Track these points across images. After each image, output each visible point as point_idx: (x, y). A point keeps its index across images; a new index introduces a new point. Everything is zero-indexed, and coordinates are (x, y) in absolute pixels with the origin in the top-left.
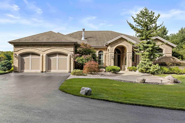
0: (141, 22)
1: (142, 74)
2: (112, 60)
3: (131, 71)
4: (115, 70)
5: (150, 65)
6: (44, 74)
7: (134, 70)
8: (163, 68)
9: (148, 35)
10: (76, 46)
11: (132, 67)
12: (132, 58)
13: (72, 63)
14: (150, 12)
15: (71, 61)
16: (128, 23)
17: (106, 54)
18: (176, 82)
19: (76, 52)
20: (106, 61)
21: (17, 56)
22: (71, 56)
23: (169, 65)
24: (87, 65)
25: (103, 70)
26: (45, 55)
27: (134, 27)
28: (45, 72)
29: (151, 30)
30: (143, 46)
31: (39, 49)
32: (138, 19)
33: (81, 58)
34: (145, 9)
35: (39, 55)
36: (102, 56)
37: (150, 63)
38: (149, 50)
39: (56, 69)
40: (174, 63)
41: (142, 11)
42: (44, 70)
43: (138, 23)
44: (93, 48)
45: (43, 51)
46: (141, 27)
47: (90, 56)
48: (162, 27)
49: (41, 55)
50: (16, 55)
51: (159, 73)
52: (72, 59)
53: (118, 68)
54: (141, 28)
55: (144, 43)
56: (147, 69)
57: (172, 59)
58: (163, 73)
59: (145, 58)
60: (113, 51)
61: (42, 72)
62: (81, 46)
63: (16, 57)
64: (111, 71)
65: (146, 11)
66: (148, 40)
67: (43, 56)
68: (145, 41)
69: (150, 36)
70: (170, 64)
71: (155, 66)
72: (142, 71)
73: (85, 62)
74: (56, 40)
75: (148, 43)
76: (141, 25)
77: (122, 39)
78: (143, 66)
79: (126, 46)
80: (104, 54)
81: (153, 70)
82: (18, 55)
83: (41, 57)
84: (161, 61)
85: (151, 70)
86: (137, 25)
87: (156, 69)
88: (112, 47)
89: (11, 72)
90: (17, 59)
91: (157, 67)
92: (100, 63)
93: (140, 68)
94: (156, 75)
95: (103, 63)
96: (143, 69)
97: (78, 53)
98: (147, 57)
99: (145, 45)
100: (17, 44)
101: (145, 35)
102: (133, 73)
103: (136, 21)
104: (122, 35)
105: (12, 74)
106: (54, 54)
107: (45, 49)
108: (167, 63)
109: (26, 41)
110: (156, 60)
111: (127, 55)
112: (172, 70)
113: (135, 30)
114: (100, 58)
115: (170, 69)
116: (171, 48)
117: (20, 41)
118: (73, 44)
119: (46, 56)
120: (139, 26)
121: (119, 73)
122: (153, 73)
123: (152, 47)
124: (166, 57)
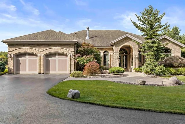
0: (145, 20)
1: (148, 75)
2: (117, 60)
3: (138, 72)
4: (118, 71)
5: (156, 66)
6: (42, 76)
7: (140, 71)
8: (169, 69)
9: (152, 34)
10: (77, 45)
11: (139, 68)
12: (138, 58)
13: (73, 64)
14: (154, 10)
15: (72, 62)
16: (132, 21)
17: (111, 55)
18: (178, 83)
19: (77, 52)
20: (112, 62)
21: (12, 57)
22: (72, 56)
23: (176, 66)
24: (88, 66)
25: (107, 71)
26: (42, 55)
27: (138, 26)
28: (43, 74)
29: (156, 29)
30: (148, 45)
31: (36, 48)
32: (143, 17)
33: (82, 59)
34: (149, 7)
35: (36, 55)
36: (107, 57)
37: (155, 64)
38: (154, 49)
39: (56, 71)
40: (181, 64)
41: (146, 8)
42: (42, 72)
43: (142, 21)
44: (96, 47)
45: (41, 52)
46: (145, 25)
47: (92, 56)
48: (167, 26)
49: (39, 55)
50: (11, 55)
51: (165, 75)
52: (73, 60)
53: (121, 70)
54: (145, 27)
55: (149, 43)
56: (153, 70)
57: (179, 59)
58: (170, 74)
59: (150, 58)
60: (118, 52)
61: (40, 74)
62: (82, 45)
63: (10, 57)
64: (114, 72)
65: (151, 9)
66: (153, 40)
67: (40, 56)
68: (150, 41)
69: (155, 36)
70: (178, 64)
71: (160, 66)
72: (147, 72)
73: (87, 63)
74: (55, 39)
75: (153, 42)
76: (145, 24)
77: (127, 39)
78: (148, 67)
79: (132, 46)
80: (109, 55)
81: (158, 71)
82: (12, 55)
83: (38, 58)
84: (169, 62)
85: (156, 71)
86: (141, 23)
87: (161, 70)
88: (117, 47)
89: (5, 74)
90: (12, 60)
91: (163, 68)
92: (106, 64)
93: (145, 69)
94: (162, 76)
95: (108, 64)
96: (148, 71)
97: (79, 53)
98: (152, 57)
99: (150, 44)
100: (11, 44)
101: (149, 34)
102: (139, 74)
103: (140, 19)
104: (127, 34)
105: (7, 76)
106: (53, 54)
107: (43, 49)
108: (174, 64)
109: (22, 41)
110: (163, 60)
111: (133, 56)
112: (179, 71)
113: (139, 29)
114: (105, 58)
115: (176, 70)
116: (179, 48)
117: (14, 40)
118: (74, 43)
119: (44, 56)
120: (144, 24)
121: (123, 75)
122: (158, 75)
123: (157, 47)
124: (174, 58)
